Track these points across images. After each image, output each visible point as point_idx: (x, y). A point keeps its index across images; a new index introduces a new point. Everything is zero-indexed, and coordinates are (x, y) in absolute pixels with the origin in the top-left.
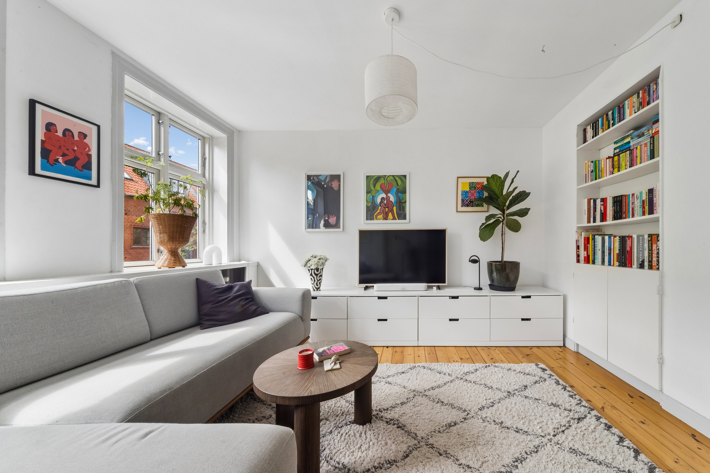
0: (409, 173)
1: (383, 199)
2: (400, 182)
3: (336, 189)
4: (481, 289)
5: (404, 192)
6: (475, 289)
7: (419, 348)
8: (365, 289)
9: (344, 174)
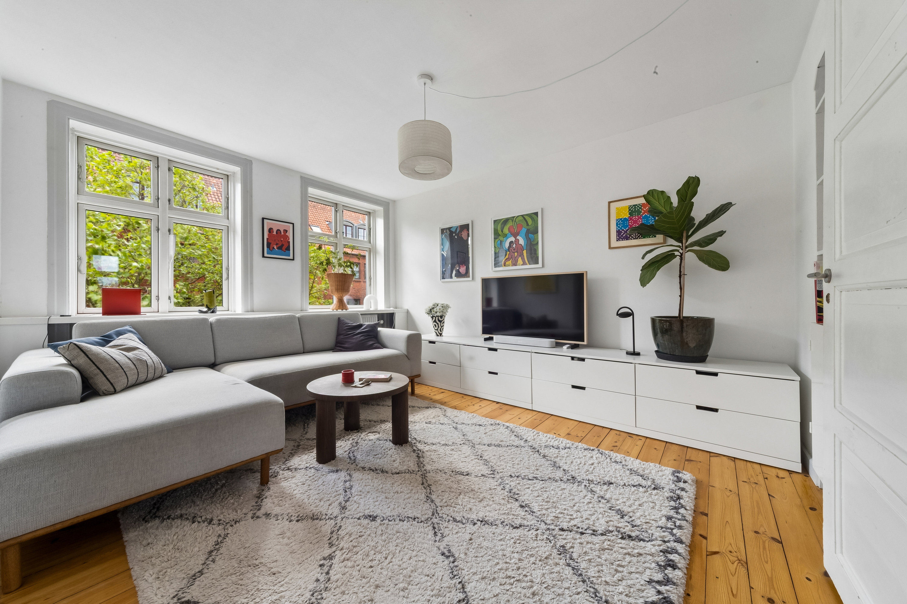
0: (542, 209)
1: (511, 243)
2: (530, 222)
3: (465, 238)
4: (638, 354)
5: (536, 232)
6: (628, 353)
7: (531, 412)
8: (486, 340)
9: (472, 222)
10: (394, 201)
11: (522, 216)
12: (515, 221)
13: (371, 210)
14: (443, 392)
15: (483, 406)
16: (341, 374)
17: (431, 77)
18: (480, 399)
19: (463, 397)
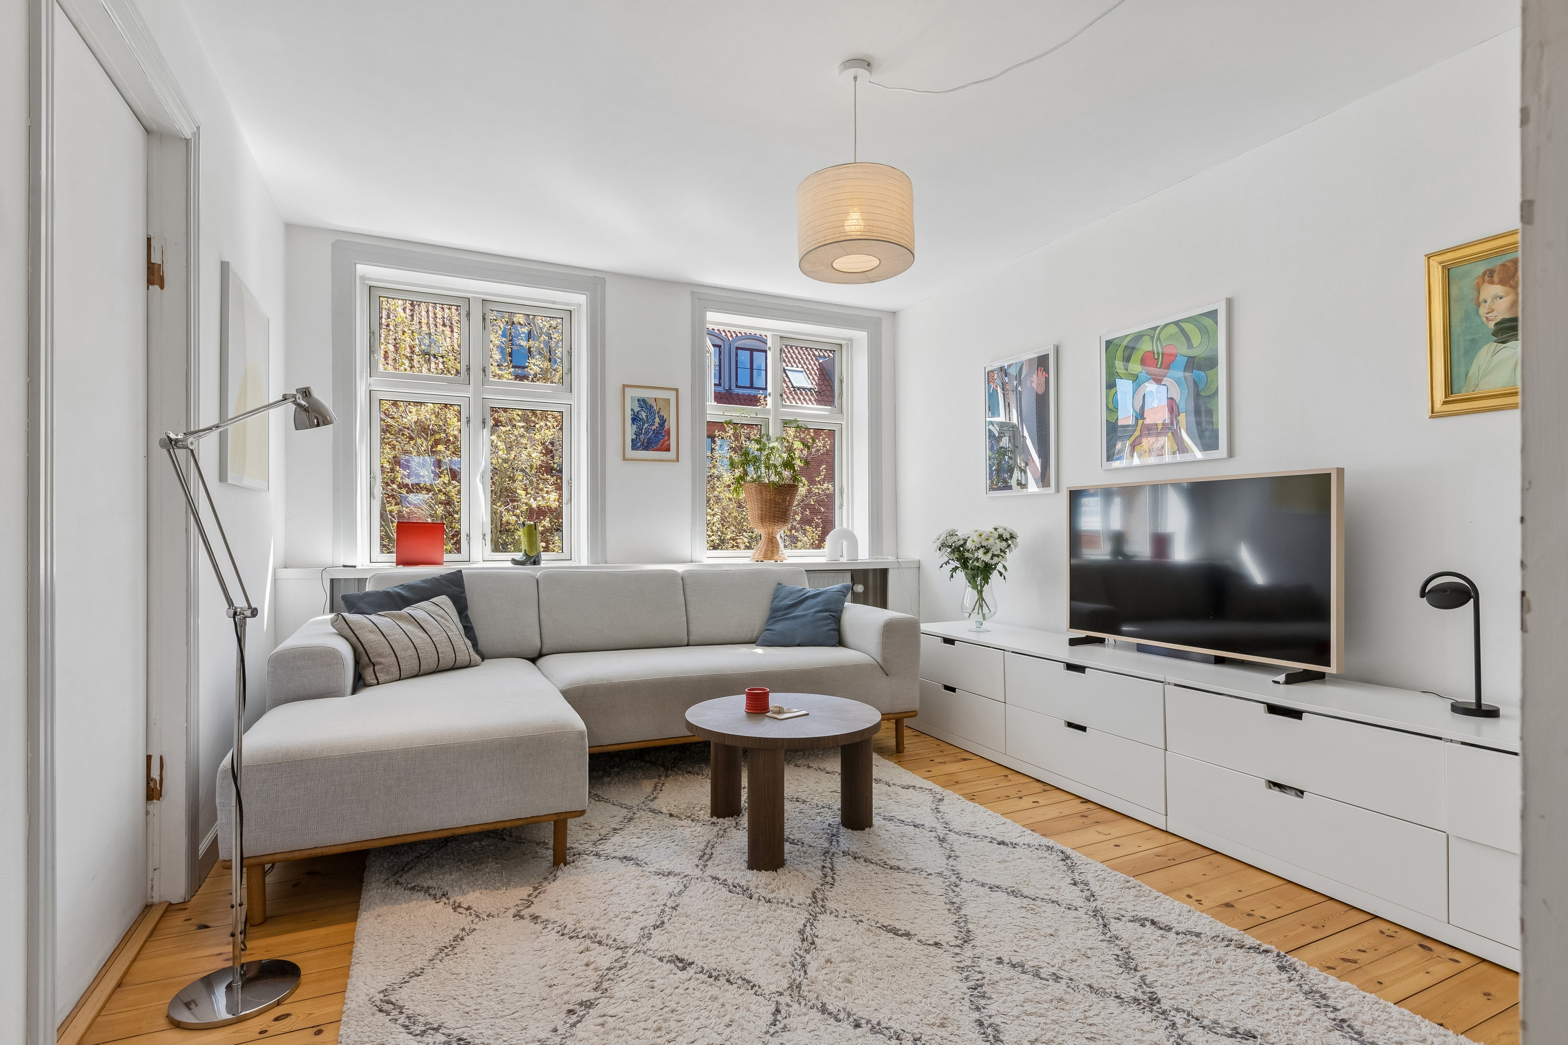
0: (1229, 300)
2: (1196, 336)
3: (1040, 390)
4: (1493, 713)
5: (1211, 363)
6: (1459, 709)
7: (1163, 835)
8: (1073, 642)
9: (1057, 350)
10: (894, 313)
11: (1176, 323)
12: (1159, 338)
13: (844, 339)
14: (965, 760)
15: (1042, 802)
16: (744, 696)
17: (866, 63)
18: (1047, 788)
19: (1006, 776)
